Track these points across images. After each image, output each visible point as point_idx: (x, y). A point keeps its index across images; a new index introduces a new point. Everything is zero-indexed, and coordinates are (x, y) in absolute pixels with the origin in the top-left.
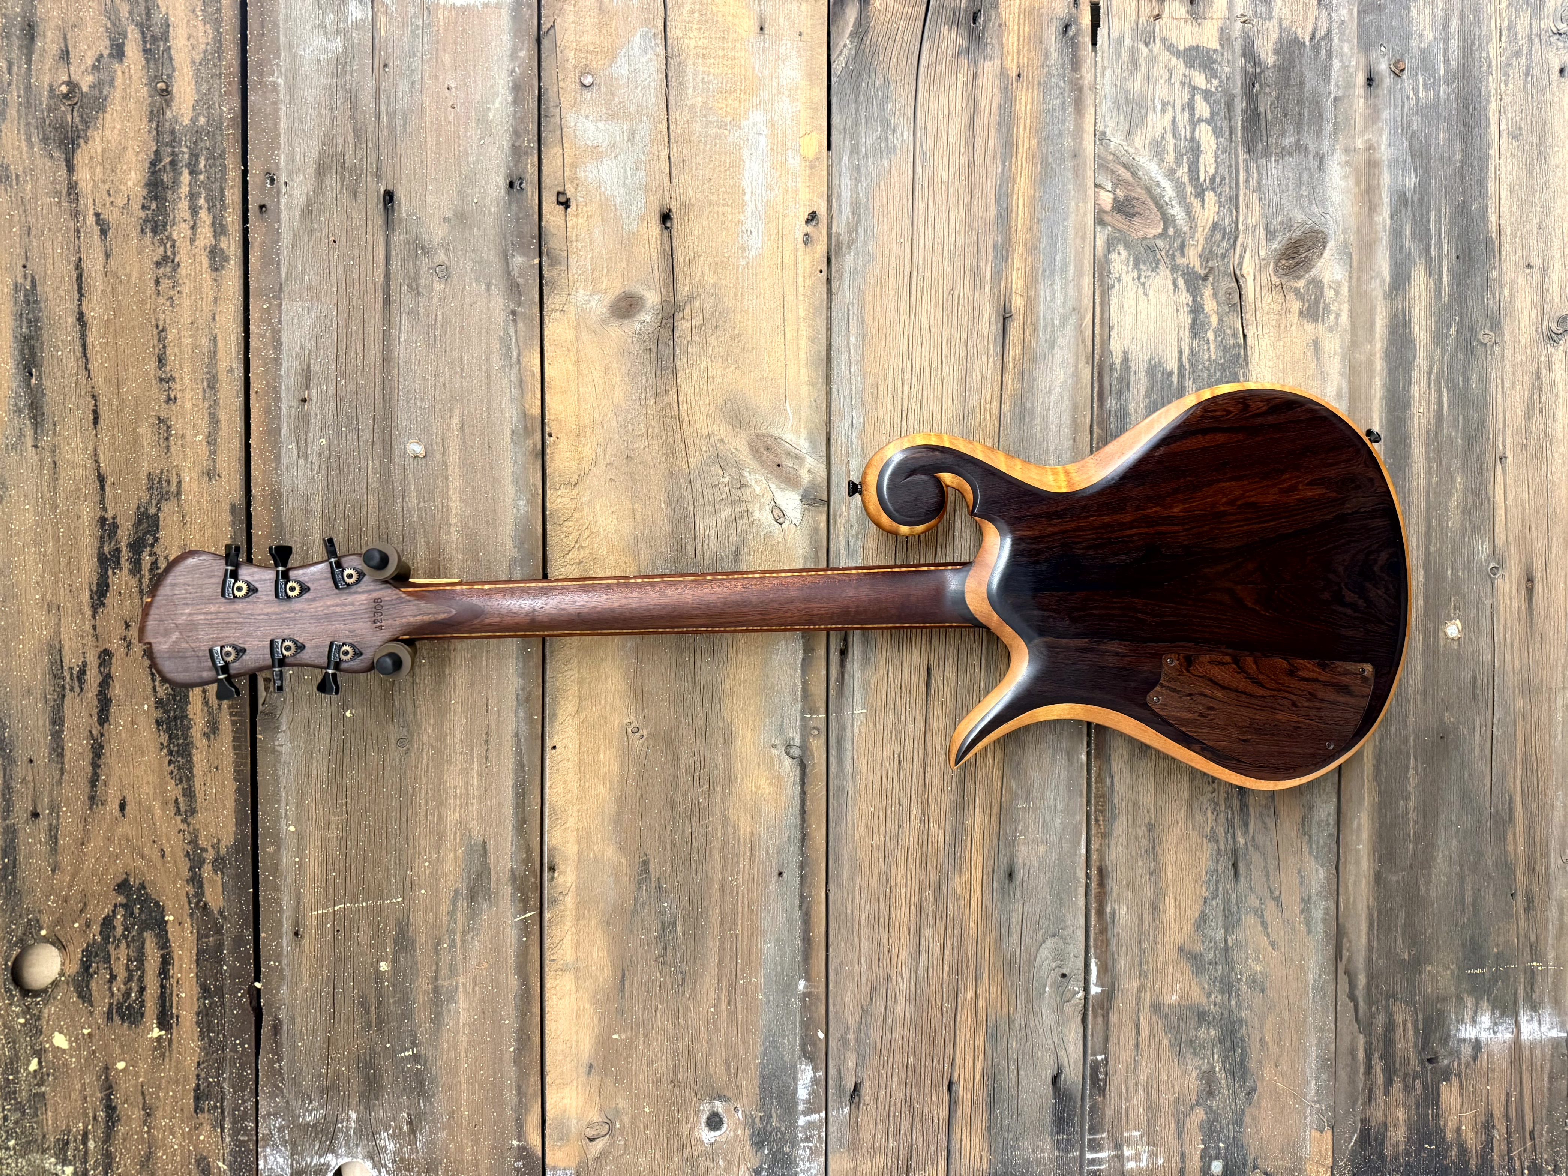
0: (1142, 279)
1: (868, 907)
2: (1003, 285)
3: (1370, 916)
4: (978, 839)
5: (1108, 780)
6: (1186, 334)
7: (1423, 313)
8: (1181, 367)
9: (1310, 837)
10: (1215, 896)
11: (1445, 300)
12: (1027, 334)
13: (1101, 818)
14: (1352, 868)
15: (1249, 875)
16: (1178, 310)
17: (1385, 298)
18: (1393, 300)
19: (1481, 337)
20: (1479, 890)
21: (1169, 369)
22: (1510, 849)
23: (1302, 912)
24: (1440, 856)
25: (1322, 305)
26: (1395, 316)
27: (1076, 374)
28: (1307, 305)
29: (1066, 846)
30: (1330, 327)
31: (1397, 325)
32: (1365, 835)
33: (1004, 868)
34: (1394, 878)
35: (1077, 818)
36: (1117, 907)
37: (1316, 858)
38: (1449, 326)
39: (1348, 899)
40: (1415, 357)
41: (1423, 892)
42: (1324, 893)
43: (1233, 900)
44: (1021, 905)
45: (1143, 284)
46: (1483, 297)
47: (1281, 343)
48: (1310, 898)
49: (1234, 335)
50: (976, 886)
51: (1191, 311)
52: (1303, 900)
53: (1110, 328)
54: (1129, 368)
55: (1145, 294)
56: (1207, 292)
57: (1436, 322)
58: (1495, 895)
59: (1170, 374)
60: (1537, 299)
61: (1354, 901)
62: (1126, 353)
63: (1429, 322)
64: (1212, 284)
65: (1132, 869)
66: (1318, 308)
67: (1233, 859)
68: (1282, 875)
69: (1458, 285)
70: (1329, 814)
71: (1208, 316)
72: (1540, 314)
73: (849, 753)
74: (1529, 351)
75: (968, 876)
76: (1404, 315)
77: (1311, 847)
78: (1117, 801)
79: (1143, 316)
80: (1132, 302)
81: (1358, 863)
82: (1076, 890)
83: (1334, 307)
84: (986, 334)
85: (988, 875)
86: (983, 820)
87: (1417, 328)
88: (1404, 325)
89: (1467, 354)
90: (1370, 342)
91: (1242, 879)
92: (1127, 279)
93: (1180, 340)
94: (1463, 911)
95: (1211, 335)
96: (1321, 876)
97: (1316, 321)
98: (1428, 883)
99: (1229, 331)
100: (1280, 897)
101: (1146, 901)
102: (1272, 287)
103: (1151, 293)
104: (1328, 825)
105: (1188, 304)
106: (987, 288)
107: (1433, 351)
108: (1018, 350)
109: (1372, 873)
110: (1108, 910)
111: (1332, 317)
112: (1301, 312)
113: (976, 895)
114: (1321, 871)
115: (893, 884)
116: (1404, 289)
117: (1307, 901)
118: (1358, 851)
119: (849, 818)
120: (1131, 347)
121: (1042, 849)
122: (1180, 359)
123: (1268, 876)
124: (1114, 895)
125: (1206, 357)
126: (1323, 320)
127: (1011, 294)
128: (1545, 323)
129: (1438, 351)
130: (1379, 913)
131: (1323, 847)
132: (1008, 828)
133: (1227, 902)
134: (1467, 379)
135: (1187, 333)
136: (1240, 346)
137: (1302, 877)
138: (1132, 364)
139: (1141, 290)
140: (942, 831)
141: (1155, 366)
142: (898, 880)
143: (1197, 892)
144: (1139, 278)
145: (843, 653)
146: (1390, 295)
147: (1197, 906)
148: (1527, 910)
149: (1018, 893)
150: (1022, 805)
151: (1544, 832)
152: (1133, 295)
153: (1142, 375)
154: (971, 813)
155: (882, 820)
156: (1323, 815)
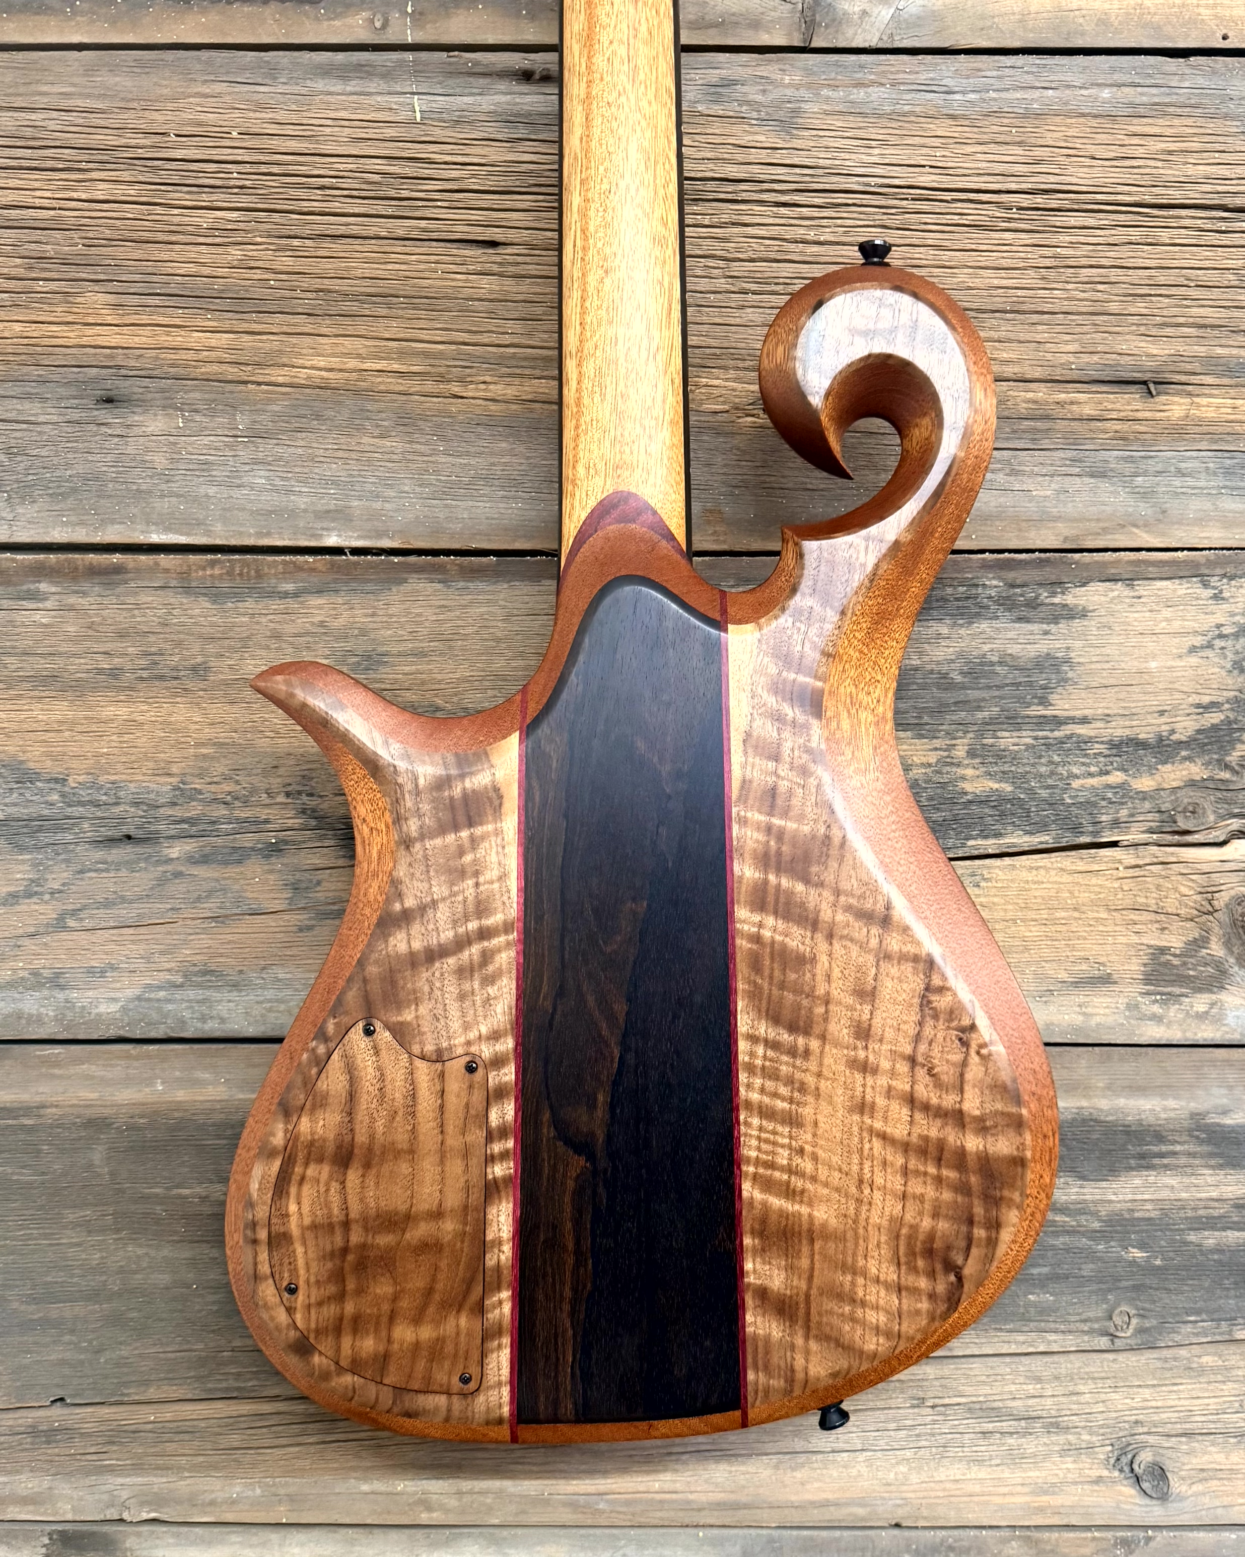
0: (1218, 643)
1: (52, 125)
2: (1209, 380)
3: (27, 1110)
4: (178, 338)
5: (290, 587)
6: (1118, 730)
7: (1165, 1194)
8: (1058, 722)
9: (181, 986)
10: (69, 800)
11: (1192, 1237)
12: (1118, 426)
13: (217, 571)
14: (117, 1072)
15: (108, 866)
16: (1162, 713)
17: (1193, 1115)
18: (1190, 1131)
19: (1124, 1308)
20: (72, 1332)
21: (1053, 698)
22: (152, 1393)
23: (35, 973)
24: (140, 1251)
25: (1177, 990)
26: (1159, 1137)
27: (1043, 519)
28: (1176, 962)
29: (162, 505)
30: (1137, 1006)
31: (1142, 1142)
32: (181, 1095)
33: (124, 387)
34: (98, 1155)
35: (218, 527)
36: (48, 604)
37: (139, 998)
38: (1142, 1246)
39: (57, 1064)
40: (1083, 1178)
41: (71, 1216)
42: (69, 1015)
43: (59, 836)
44: (55, 418)
45: (1210, 646)
46: (1198, 1312)
47: (1104, 915)
48: (62, 988)
49: (1116, 823)
50: (92, 335)
51: (1160, 739)
52: (58, 975)
53: (1129, 581)
54: (1055, 620)
55: (1193, 650)
56: (1196, 770)
57: (1149, 1219)
58: (62, 1362)
59: (1044, 701)
60: (1197, 1423)
61: (54, 1076)
62: (1084, 614)
63: (1149, 1206)
64: (1211, 779)
65: (122, 635)
66: (1172, 983)
67: (138, 834)
68: (107, 934)
69: (1220, 1262)
70: (223, 1020)
71: (1152, 770)
72: (1168, 1428)
73: (339, 88)
74: (1100, 1407)
75: (110, 320)
76: (1162, 1155)
77: (160, 988)
78: (249, 604)
79: (1150, 645)
80: (1177, 625)
81: (127, 1082)
82: (82, 523)
83: (1173, 1011)
84: (1118, 348)
85: (112, 357)
86: (211, 349)
87: (1137, 1181)
88: (1142, 1156)
89: (1090, 1280)
90: (1109, 1087)
91: (99, 854)
92: (1220, 615)
93: (1107, 718)
94: (33, 1300)
95: (1117, 777)
96: (103, 1009)
97: (1148, 979)
98: (87, 1226)
99: (1124, 813)
100: (65, 928)
101: (60, 662)
102: (1209, 893)
103: (1193, 660)
104: (203, 1019)
105: (1173, 732)
106: (1201, 350)
107: (1095, 1214)
108: (1088, 411)
109: (107, 1112)
110: (44, 587)
111: (1156, 1009)
112: (1163, 950)
113: (71, 336)
114: (114, 1008)
115: (95, 175)
116: (1211, 1155)
117: (57, 981)
118: (150, 1082)
119: (218, 88)
120: (1091, 624)
121: (160, 460)
122: (1072, 720)
123: (107, 904)
124: (72, 600)
125: (1075, 770)
126: (1148, 993)
127: (1190, 394)
128: (1151, 1439)
129: (1096, 1225)
130: (30, 1130)
131: (159, 1010)
132: (197, 395)
133: (56, 824)
134: (1042, 1283)
135: (1119, 732)
136: (1095, 833)
137: (103, 972)
138: (1063, 625)
139: (1198, 641)
140: (192, 269)
141: (1058, 672)
142: (102, 186)
143: (75, 764)
144: (1221, 636)
145: (526, 76)
146: (1199, 1128)
147: (49, 763)
148: (33, 1431)
149: (75, 415)
150: (242, 422)
151: (183, 1460)
152: (1191, 625)
153: (1043, 647)
154: (227, 325)
155: (215, 154)
156: (222, 1009)
